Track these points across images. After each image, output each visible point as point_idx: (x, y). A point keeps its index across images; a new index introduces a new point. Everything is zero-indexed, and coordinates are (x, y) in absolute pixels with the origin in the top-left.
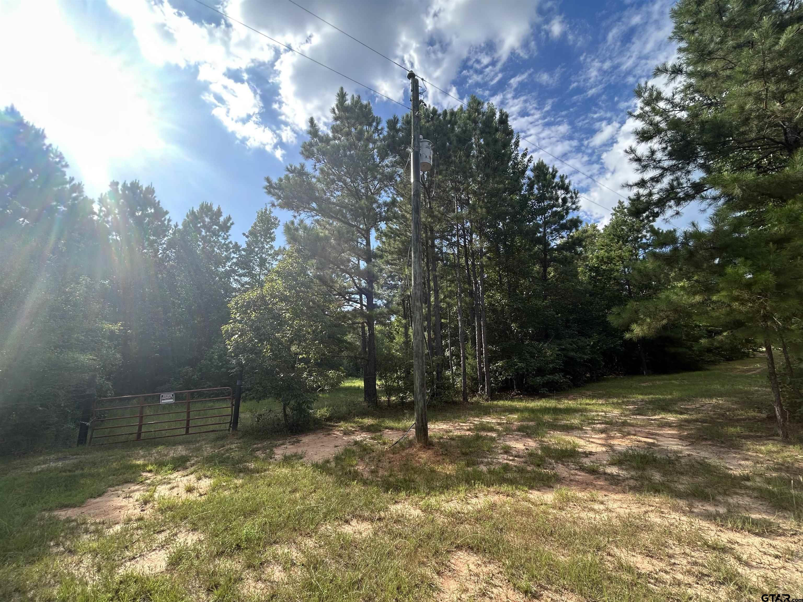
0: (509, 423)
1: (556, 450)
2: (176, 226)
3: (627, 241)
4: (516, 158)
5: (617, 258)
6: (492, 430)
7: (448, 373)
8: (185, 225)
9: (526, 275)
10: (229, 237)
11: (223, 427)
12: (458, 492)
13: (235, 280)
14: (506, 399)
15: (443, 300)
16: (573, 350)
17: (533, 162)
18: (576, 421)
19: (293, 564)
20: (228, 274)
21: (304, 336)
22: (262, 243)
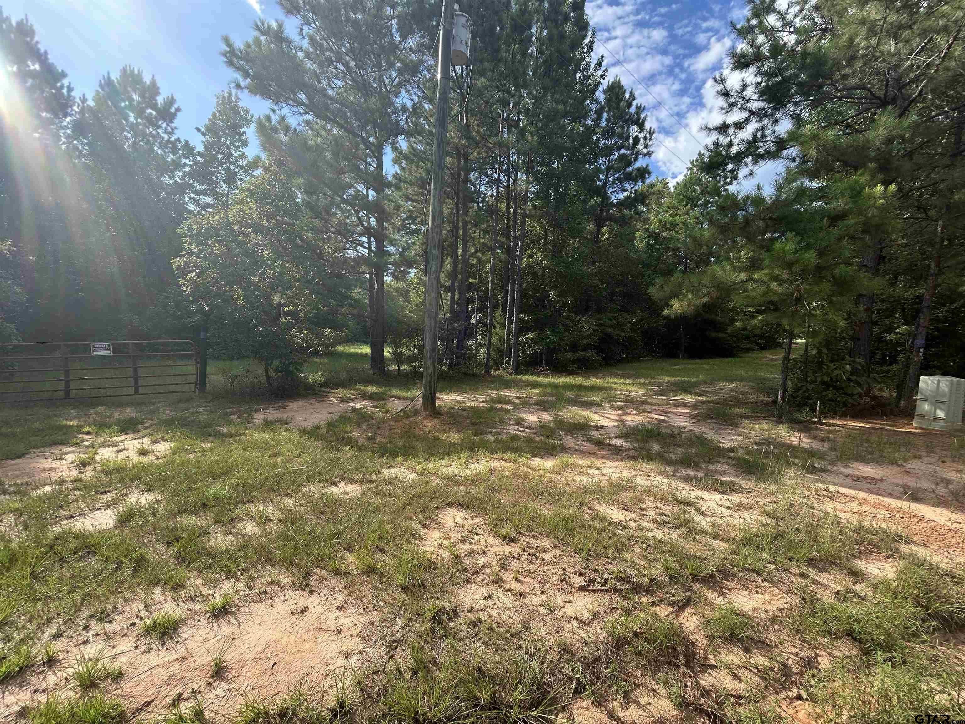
0: (529, 397)
1: (570, 423)
2: (84, 100)
3: (696, 205)
4: (586, 69)
5: (681, 225)
6: (509, 402)
7: (471, 342)
8: (97, 99)
9: (575, 232)
10: (176, 131)
11: (186, 388)
12: (460, 458)
13: (190, 198)
14: (532, 374)
15: (472, 255)
16: (611, 326)
17: (607, 79)
18: (597, 399)
19: (270, 520)
20: (181, 188)
21: (290, 282)
22: (228, 147)
